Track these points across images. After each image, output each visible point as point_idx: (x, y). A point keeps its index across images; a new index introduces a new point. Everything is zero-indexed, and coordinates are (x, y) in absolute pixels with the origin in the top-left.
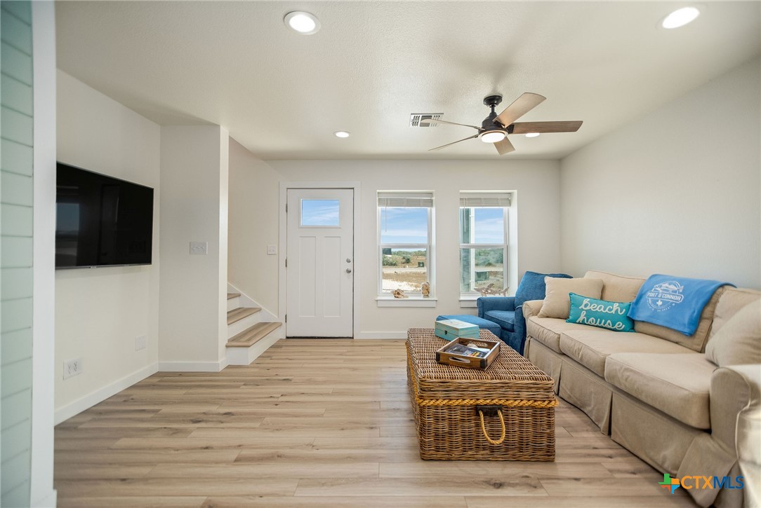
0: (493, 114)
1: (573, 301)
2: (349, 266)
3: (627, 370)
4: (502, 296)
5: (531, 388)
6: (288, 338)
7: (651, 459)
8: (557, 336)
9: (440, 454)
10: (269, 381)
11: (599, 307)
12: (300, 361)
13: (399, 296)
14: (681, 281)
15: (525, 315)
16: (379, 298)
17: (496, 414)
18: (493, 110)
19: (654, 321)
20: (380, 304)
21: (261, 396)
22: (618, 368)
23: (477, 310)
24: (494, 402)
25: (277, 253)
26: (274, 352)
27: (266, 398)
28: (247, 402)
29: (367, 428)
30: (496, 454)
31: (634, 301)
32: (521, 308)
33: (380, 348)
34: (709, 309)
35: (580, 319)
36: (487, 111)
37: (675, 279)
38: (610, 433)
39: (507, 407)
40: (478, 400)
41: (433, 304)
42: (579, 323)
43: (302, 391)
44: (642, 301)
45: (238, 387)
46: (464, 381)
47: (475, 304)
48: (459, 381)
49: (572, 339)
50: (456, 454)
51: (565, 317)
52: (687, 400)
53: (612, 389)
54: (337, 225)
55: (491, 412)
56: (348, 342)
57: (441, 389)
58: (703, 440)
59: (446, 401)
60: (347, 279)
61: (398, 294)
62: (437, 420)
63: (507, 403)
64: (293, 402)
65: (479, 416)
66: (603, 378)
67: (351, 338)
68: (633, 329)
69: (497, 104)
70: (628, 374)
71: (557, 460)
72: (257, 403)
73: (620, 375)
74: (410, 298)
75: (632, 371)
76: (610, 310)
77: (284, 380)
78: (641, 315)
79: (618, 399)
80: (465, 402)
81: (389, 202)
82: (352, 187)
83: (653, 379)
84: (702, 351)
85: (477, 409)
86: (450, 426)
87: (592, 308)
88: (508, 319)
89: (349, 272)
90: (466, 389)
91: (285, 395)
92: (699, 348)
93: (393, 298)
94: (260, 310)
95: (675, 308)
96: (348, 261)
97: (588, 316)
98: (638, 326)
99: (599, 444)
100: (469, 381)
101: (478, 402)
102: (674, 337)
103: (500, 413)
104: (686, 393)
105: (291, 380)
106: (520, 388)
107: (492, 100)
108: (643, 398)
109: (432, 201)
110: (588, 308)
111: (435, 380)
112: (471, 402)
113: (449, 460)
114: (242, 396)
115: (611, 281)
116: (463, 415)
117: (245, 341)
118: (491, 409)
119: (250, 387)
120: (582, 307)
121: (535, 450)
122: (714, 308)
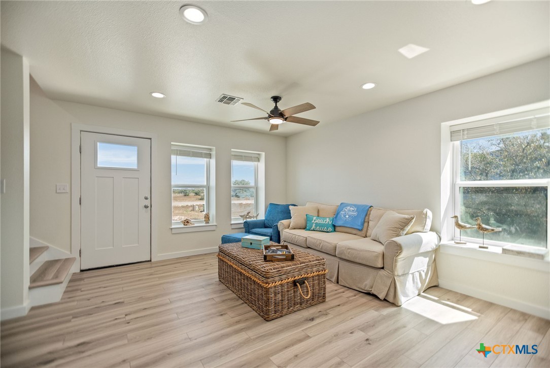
0: (276, 107)
1: (308, 219)
2: (147, 203)
3: (349, 249)
4: (255, 219)
5: (317, 265)
6: (82, 271)
7: (359, 288)
8: (305, 238)
9: (277, 315)
10: (98, 309)
11: (319, 221)
12: (117, 287)
13: (189, 224)
14: (355, 206)
15: (280, 229)
16: (173, 227)
17: (304, 283)
18: (276, 105)
19: (346, 225)
20: (174, 231)
21: (105, 321)
22: (344, 249)
23: (244, 230)
24: (303, 276)
25: (68, 190)
26: (79, 285)
27: (110, 321)
28: (95, 329)
29: (218, 316)
30: (303, 305)
31: (335, 216)
32: (277, 225)
33: (180, 264)
34: (367, 217)
35: (312, 228)
36: (272, 105)
37: (352, 205)
38: (338, 283)
39: (308, 278)
40: (295, 277)
41: (214, 228)
42: (312, 230)
43: (145, 307)
44: (339, 216)
45: (69, 321)
46: (288, 268)
47: (242, 226)
48: (286, 268)
49: (315, 239)
50: (285, 311)
51: (305, 228)
52: (377, 257)
53: (338, 260)
54: (135, 167)
55: (302, 282)
56: (148, 265)
57: (277, 275)
58: (382, 272)
59: (280, 282)
60: (145, 214)
61: (188, 222)
62: (275, 294)
63: (308, 276)
64: (142, 317)
65: (297, 285)
66: (335, 256)
67: (149, 261)
68: (335, 231)
69: (278, 102)
70: (349, 250)
71: (327, 300)
72: (106, 327)
73: (345, 252)
74: (196, 225)
75: (351, 249)
76: (326, 222)
77: (115, 304)
78: (339, 223)
79: (342, 263)
80: (289, 280)
81: (178, 152)
82: (150, 137)
83: (362, 251)
84: (366, 237)
85: (295, 283)
86: (282, 296)
87: (317, 221)
88: (268, 233)
89: (146, 207)
90: (289, 273)
91: (129, 314)
92: (364, 235)
93: (182, 226)
94: (47, 248)
95: (354, 218)
96: (146, 198)
97: (316, 226)
98: (337, 229)
99: (336, 288)
100: (290, 267)
101: (296, 278)
102: (354, 232)
103: (306, 281)
104: (376, 253)
105: (123, 302)
106: (312, 266)
107: (276, 99)
108: (357, 261)
109: (210, 155)
110: (316, 222)
111: (274, 271)
112: (292, 279)
113: (281, 316)
114: (83, 326)
115: (321, 207)
116: (288, 288)
117: (51, 279)
118: (302, 281)
119: (83, 318)
120: (313, 221)
121: (318, 297)
122: (369, 217)
